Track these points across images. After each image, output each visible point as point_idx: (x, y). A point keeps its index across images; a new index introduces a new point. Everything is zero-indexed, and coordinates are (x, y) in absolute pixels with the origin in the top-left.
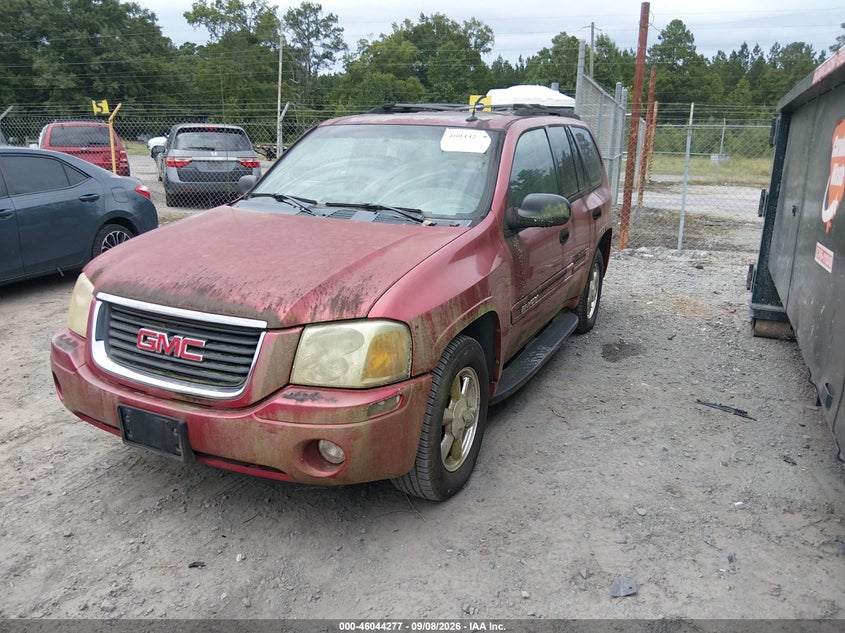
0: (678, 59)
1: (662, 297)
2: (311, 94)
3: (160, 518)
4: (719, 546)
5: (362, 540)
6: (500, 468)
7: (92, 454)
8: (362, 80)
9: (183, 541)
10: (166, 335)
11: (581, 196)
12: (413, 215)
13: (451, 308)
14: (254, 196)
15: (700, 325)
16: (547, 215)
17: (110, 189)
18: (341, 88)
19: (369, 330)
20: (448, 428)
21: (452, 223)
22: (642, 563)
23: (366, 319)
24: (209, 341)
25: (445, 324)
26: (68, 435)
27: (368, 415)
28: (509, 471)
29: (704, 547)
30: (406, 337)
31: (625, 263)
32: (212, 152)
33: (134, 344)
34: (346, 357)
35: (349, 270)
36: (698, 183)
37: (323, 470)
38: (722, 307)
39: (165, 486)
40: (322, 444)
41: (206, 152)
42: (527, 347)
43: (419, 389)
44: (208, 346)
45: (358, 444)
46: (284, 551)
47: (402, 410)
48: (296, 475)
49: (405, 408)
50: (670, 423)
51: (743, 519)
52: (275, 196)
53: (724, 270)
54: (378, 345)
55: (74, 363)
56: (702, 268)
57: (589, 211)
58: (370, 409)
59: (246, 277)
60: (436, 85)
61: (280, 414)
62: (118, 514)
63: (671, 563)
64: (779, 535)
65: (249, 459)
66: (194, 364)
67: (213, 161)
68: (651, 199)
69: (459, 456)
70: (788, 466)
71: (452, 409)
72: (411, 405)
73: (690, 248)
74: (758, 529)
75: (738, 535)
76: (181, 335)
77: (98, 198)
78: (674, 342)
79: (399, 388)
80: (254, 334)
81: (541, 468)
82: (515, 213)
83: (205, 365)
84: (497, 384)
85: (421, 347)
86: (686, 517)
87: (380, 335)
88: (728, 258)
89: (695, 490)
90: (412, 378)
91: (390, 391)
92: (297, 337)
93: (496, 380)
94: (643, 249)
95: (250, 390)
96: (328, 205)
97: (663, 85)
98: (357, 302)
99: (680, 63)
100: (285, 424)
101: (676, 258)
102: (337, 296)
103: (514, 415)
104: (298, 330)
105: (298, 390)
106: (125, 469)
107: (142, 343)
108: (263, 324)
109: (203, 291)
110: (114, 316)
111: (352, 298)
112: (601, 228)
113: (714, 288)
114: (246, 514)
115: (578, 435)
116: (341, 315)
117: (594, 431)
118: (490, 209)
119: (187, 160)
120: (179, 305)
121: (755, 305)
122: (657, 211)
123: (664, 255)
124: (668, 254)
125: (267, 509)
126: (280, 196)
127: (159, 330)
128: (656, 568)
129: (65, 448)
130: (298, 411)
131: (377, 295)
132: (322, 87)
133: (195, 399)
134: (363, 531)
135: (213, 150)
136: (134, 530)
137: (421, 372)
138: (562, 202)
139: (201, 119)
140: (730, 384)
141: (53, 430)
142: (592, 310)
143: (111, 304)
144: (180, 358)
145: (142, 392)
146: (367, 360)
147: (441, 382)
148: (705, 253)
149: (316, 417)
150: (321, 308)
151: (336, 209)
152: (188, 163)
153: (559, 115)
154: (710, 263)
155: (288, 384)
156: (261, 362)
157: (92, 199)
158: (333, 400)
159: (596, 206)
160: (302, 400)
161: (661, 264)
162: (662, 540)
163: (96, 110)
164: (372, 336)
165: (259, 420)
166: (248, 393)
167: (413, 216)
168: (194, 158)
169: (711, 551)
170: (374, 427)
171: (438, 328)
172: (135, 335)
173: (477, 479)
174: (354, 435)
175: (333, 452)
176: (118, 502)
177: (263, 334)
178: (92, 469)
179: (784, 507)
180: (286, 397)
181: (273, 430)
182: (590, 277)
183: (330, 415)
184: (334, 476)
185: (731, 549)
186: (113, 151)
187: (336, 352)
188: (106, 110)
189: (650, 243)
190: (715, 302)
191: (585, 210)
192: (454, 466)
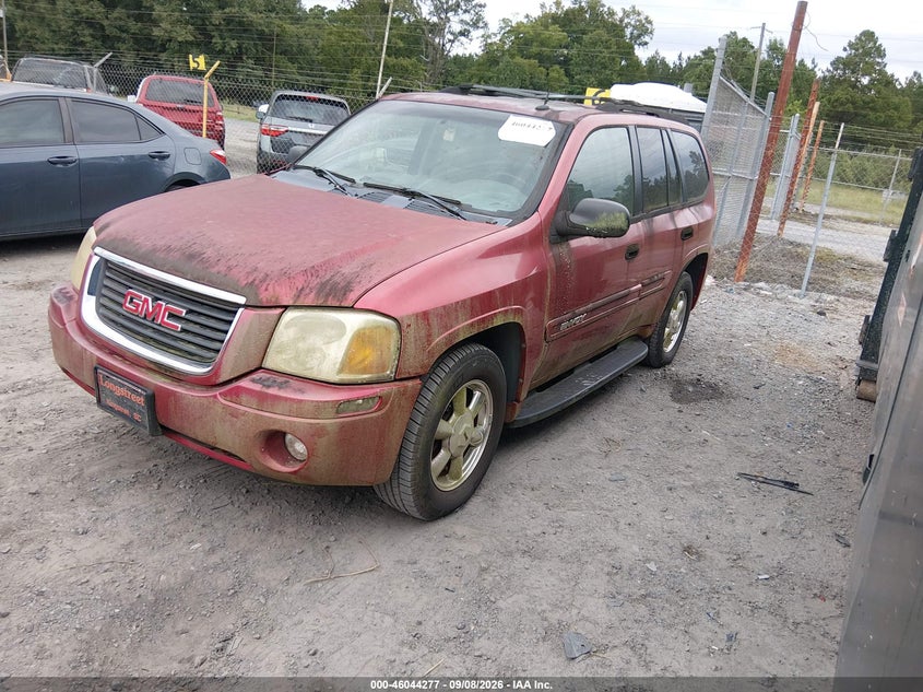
0: (863, 75)
1: (764, 340)
2: (441, 74)
3: (132, 491)
4: (721, 621)
5: (327, 547)
6: (505, 496)
7: (88, 417)
8: (498, 64)
9: (144, 517)
10: (150, 299)
11: (670, 211)
12: (449, 206)
13: (456, 311)
14: (296, 168)
15: (798, 377)
16: (601, 224)
17: (185, 149)
18: (473, 70)
19: (353, 321)
20: (445, 443)
21: (490, 218)
22: (624, 624)
23: (352, 308)
24: (190, 312)
25: (446, 328)
26: (71, 394)
27: (337, 412)
28: (514, 501)
29: (704, 618)
30: (395, 335)
31: (736, 297)
32: (310, 124)
33: (121, 305)
34: (323, 347)
35: (351, 256)
36: (859, 220)
37: (284, 465)
38: (831, 361)
39: (147, 460)
40: (289, 437)
41: (304, 123)
42: (576, 372)
43: (403, 393)
44: (188, 317)
45: (323, 442)
46: (242, 545)
47: (379, 413)
48: (256, 466)
49: (382, 412)
50: (717, 479)
51: (761, 596)
52: (315, 170)
53: (849, 320)
54: (361, 338)
55: (64, 318)
56: (824, 314)
57: (677, 230)
58: (339, 407)
59: (240, 248)
60: (578, 77)
61: (244, 398)
62: (91, 479)
63: (659, 630)
64: (797, 621)
65: (210, 440)
66: (172, 333)
67: (310, 134)
68: (795, 231)
69: (457, 477)
70: (839, 547)
71: (453, 423)
72: (391, 410)
73: (818, 291)
74: (776, 611)
75: (749, 613)
76: (164, 301)
77: (168, 156)
78: (760, 392)
79: (377, 390)
80: (231, 309)
81: (551, 504)
82: (566, 217)
83: (182, 335)
84: (518, 405)
85: (411, 349)
86: (697, 583)
87: (364, 329)
88: (858, 307)
89: (718, 556)
90: (396, 380)
91: (368, 391)
92: (276, 318)
93: (518, 401)
94: (761, 284)
95: (219, 368)
96: (366, 185)
97: (842, 104)
98: (347, 289)
99: (865, 81)
100: (247, 408)
101: (797, 300)
102: (328, 281)
103: (543, 443)
104: (279, 311)
105: (268, 376)
106: (115, 436)
107: (127, 305)
108: (241, 300)
109: (191, 257)
110: (108, 274)
111: (342, 284)
112: (692, 251)
113: (830, 338)
114: (218, 501)
115: (608, 476)
116: (326, 301)
117: (627, 474)
118: (536, 210)
119: (283, 129)
120: (165, 269)
121: (863, 363)
122: (799, 245)
123: (784, 295)
124: (789, 293)
125: (242, 499)
126: (320, 171)
127: (144, 293)
128: (639, 632)
129: (63, 406)
130: (262, 398)
131: (370, 285)
132: (452, 68)
133: (166, 371)
134: (332, 538)
135: (311, 121)
136: (101, 499)
137: (407, 375)
138: (621, 211)
139: (322, 90)
140: (807, 447)
141: (58, 387)
142: (673, 343)
143: (107, 261)
144: (160, 325)
145: (121, 356)
146: (346, 354)
147: (437, 391)
148: (832, 297)
149: (280, 407)
150: (308, 291)
151: (371, 190)
152: (283, 133)
153: (658, 116)
154: (836, 310)
155: (261, 368)
156: (234, 339)
157: (163, 157)
158: (301, 391)
159: (688, 225)
160: (269, 387)
161: (778, 304)
162: (657, 603)
163: (193, 65)
164: (355, 329)
165: (223, 401)
166: (216, 372)
167: (452, 208)
168: (290, 128)
169: (710, 625)
170: (342, 427)
171: (435, 330)
172: (124, 296)
173: (475, 505)
174: (319, 432)
175: (299, 448)
176: (94, 469)
177: (241, 310)
178: (81, 431)
179: (815, 591)
180: (253, 381)
181: (235, 414)
182: (671, 305)
183: (295, 406)
184: (295, 473)
185: (735, 627)
186: (205, 111)
187: (316, 340)
188: (202, 67)
189: (771, 278)
190: (825, 354)
191: (672, 227)
192: (450, 485)
